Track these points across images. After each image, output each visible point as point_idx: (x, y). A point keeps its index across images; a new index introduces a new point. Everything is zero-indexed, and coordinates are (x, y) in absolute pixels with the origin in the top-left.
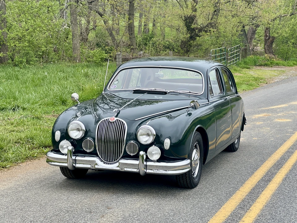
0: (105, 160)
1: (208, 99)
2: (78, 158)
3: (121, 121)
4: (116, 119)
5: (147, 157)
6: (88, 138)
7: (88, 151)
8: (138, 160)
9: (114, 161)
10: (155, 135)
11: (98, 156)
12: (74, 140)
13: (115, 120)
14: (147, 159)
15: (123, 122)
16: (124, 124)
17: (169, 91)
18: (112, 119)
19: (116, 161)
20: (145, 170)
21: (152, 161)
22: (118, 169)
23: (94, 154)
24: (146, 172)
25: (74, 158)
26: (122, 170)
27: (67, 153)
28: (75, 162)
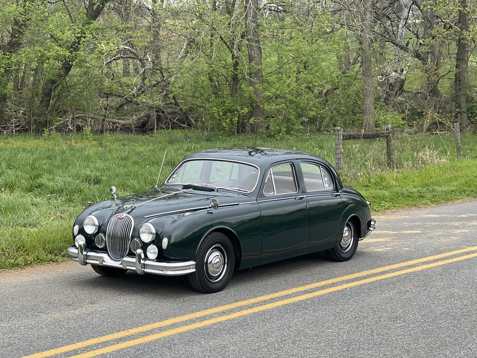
0: (112, 257)
1: (257, 198)
2: (89, 254)
5: (146, 256)
6: (100, 234)
7: (100, 247)
8: (134, 258)
9: (121, 258)
10: (154, 234)
11: (108, 253)
12: (88, 234)
13: (124, 216)
14: (146, 258)
16: (131, 221)
17: (217, 188)
18: (121, 215)
20: (143, 269)
21: (150, 260)
22: (121, 266)
23: (104, 250)
24: (144, 271)
25: (85, 253)
26: (124, 268)
28: (87, 257)
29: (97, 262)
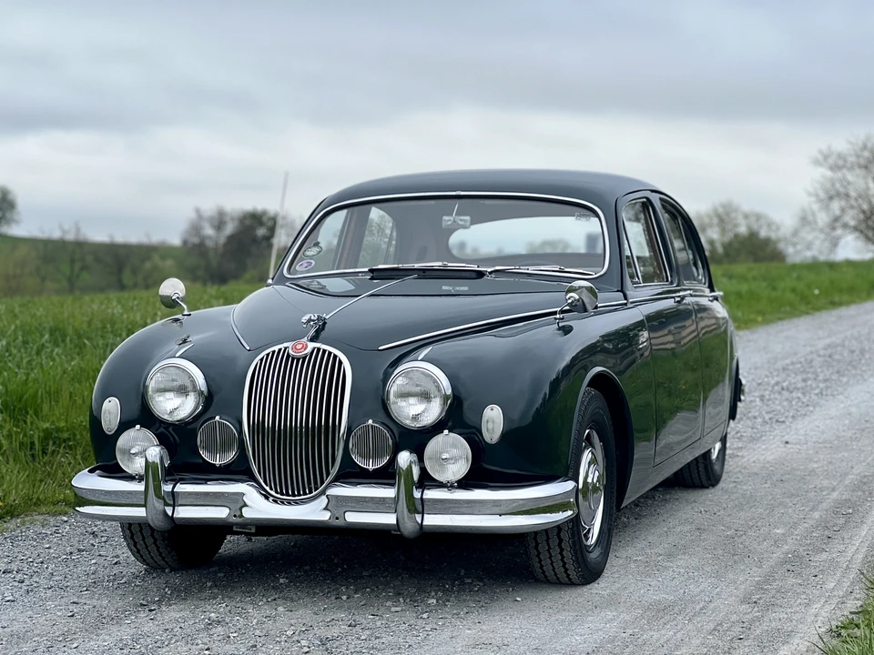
0: (277, 492)
1: (622, 291)
2: (181, 488)
3: (330, 353)
4: (311, 345)
5: (425, 474)
6: (217, 418)
7: (217, 461)
8: (392, 485)
9: (311, 492)
10: (448, 396)
11: (253, 478)
12: (169, 424)
13: (308, 350)
14: (426, 481)
15: (335, 356)
16: (340, 363)
18: (299, 347)
19: (314, 493)
20: (418, 517)
21: (441, 485)
22: (326, 516)
23: (238, 471)
24: (421, 525)
25: (167, 488)
26: (339, 523)
27: (142, 472)
28: (174, 499)
29: (220, 513)
